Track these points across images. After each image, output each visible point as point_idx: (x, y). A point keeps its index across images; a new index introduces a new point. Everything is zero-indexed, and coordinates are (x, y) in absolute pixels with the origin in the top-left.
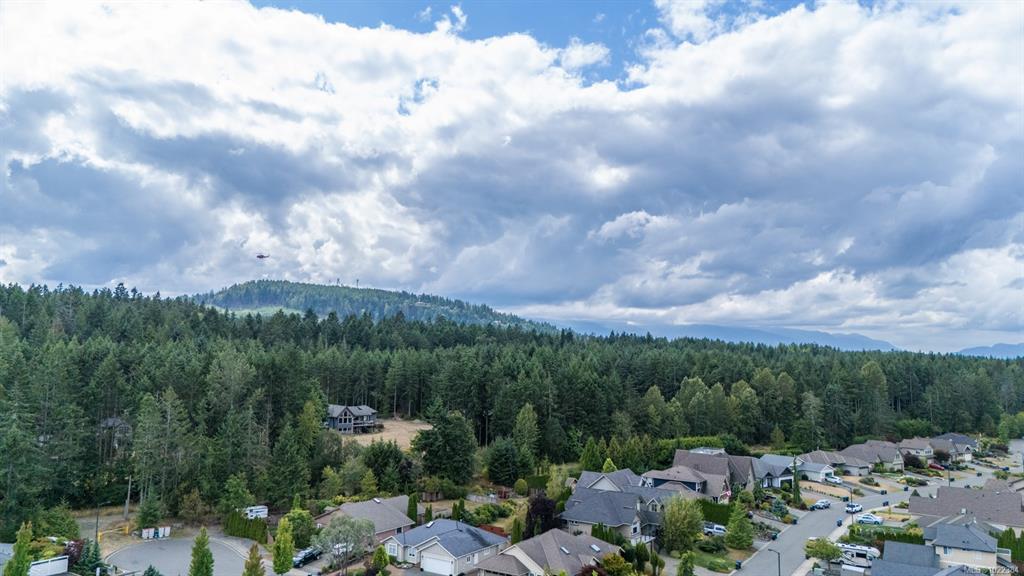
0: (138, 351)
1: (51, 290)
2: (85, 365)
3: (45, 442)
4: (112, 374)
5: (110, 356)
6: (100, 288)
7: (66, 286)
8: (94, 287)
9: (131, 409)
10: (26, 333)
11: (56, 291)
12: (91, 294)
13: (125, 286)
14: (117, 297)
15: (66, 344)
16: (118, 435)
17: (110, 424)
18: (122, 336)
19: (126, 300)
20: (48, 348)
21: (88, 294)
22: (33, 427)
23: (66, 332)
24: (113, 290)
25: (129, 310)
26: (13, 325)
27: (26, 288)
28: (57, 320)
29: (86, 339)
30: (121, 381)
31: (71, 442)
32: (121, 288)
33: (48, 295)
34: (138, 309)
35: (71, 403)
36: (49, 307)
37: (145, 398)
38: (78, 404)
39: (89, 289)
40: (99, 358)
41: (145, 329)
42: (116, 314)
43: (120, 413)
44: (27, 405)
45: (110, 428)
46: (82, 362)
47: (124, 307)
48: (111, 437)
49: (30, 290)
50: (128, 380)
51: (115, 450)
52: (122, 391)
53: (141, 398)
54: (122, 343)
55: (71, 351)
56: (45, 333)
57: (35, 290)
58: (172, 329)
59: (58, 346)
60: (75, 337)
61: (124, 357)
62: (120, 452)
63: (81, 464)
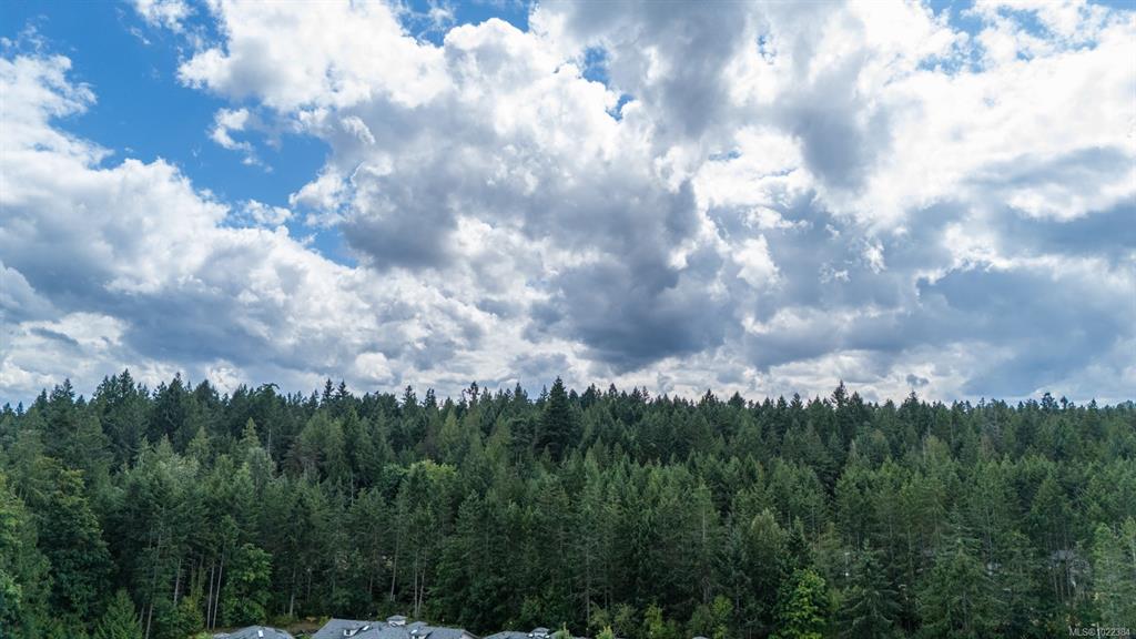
0: (1081, 472)
1: (974, 406)
2: (1024, 488)
3: (994, 572)
4: (1055, 498)
5: (1049, 477)
6: (1025, 400)
7: (988, 401)
8: (1018, 399)
9: (1084, 541)
10: (957, 451)
11: (978, 406)
12: (1016, 407)
13: (1052, 396)
14: (1045, 409)
15: (999, 463)
16: (1073, 571)
17: (1062, 557)
18: (1059, 454)
19: (1056, 411)
20: (981, 468)
21: (1012, 408)
22: (979, 553)
23: (997, 450)
24: (1040, 402)
25: (1061, 424)
26: (944, 445)
27: (949, 406)
28: (985, 438)
29: (1019, 457)
30: (1066, 507)
31: (1022, 575)
32: (1047, 399)
33: (971, 411)
34: (1072, 421)
35: (1015, 530)
36: (975, 424)
37: (1100, 529)
38: (1022, 532)
39: (1012, 402)
40: (1037, 479)
41: (1085, 445)
42: (1047, 428)
43: (1072, 545)
44: (969, 529)
45: (1063, 562)
46: (1019, 484)
47: (1055, 420)
48: (1066, 573)
49: (953, 407)
50: (1074, 506)
51: (1073, 589)
52: (1069, 519)
53: (1094, 530)
54: (1060, 462)
55: (1005, 471)
56: (975, 452)
57: (958, 407)
58: (1119, 444)
59: (990, 466)
60: (1006, 456)
61: (1065, 479)
62: (1080, 591)
63: (1036, 600)
